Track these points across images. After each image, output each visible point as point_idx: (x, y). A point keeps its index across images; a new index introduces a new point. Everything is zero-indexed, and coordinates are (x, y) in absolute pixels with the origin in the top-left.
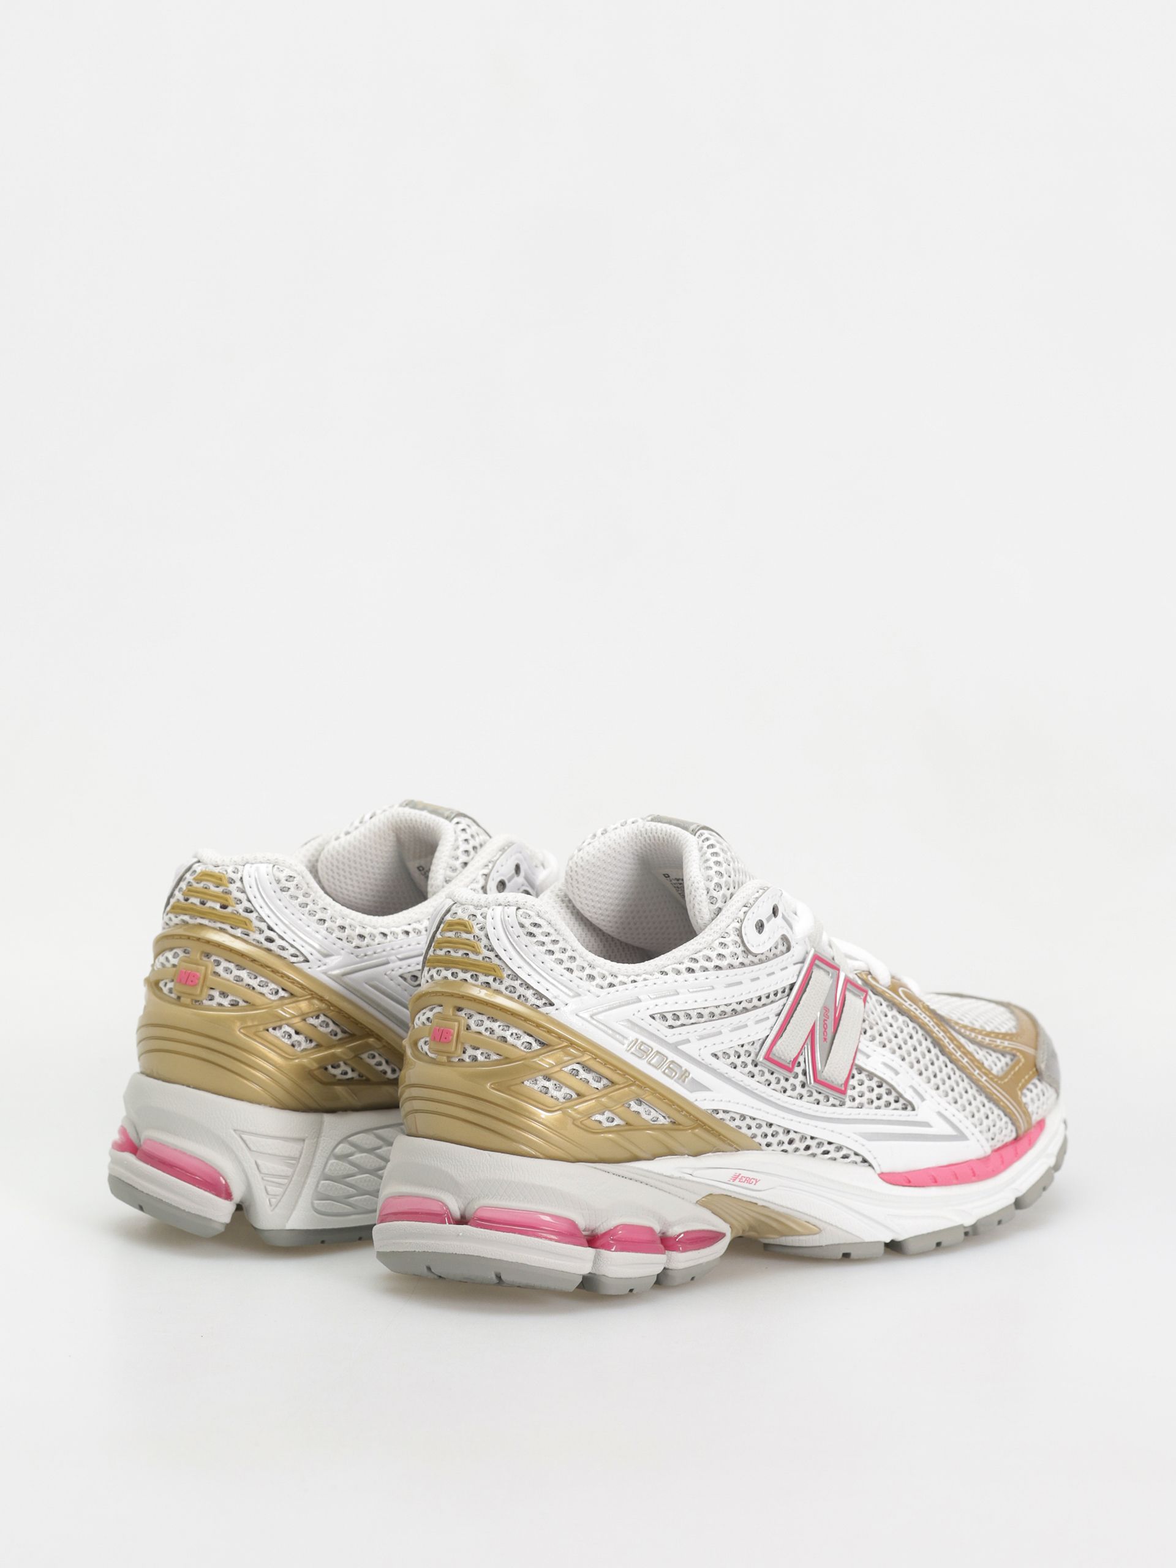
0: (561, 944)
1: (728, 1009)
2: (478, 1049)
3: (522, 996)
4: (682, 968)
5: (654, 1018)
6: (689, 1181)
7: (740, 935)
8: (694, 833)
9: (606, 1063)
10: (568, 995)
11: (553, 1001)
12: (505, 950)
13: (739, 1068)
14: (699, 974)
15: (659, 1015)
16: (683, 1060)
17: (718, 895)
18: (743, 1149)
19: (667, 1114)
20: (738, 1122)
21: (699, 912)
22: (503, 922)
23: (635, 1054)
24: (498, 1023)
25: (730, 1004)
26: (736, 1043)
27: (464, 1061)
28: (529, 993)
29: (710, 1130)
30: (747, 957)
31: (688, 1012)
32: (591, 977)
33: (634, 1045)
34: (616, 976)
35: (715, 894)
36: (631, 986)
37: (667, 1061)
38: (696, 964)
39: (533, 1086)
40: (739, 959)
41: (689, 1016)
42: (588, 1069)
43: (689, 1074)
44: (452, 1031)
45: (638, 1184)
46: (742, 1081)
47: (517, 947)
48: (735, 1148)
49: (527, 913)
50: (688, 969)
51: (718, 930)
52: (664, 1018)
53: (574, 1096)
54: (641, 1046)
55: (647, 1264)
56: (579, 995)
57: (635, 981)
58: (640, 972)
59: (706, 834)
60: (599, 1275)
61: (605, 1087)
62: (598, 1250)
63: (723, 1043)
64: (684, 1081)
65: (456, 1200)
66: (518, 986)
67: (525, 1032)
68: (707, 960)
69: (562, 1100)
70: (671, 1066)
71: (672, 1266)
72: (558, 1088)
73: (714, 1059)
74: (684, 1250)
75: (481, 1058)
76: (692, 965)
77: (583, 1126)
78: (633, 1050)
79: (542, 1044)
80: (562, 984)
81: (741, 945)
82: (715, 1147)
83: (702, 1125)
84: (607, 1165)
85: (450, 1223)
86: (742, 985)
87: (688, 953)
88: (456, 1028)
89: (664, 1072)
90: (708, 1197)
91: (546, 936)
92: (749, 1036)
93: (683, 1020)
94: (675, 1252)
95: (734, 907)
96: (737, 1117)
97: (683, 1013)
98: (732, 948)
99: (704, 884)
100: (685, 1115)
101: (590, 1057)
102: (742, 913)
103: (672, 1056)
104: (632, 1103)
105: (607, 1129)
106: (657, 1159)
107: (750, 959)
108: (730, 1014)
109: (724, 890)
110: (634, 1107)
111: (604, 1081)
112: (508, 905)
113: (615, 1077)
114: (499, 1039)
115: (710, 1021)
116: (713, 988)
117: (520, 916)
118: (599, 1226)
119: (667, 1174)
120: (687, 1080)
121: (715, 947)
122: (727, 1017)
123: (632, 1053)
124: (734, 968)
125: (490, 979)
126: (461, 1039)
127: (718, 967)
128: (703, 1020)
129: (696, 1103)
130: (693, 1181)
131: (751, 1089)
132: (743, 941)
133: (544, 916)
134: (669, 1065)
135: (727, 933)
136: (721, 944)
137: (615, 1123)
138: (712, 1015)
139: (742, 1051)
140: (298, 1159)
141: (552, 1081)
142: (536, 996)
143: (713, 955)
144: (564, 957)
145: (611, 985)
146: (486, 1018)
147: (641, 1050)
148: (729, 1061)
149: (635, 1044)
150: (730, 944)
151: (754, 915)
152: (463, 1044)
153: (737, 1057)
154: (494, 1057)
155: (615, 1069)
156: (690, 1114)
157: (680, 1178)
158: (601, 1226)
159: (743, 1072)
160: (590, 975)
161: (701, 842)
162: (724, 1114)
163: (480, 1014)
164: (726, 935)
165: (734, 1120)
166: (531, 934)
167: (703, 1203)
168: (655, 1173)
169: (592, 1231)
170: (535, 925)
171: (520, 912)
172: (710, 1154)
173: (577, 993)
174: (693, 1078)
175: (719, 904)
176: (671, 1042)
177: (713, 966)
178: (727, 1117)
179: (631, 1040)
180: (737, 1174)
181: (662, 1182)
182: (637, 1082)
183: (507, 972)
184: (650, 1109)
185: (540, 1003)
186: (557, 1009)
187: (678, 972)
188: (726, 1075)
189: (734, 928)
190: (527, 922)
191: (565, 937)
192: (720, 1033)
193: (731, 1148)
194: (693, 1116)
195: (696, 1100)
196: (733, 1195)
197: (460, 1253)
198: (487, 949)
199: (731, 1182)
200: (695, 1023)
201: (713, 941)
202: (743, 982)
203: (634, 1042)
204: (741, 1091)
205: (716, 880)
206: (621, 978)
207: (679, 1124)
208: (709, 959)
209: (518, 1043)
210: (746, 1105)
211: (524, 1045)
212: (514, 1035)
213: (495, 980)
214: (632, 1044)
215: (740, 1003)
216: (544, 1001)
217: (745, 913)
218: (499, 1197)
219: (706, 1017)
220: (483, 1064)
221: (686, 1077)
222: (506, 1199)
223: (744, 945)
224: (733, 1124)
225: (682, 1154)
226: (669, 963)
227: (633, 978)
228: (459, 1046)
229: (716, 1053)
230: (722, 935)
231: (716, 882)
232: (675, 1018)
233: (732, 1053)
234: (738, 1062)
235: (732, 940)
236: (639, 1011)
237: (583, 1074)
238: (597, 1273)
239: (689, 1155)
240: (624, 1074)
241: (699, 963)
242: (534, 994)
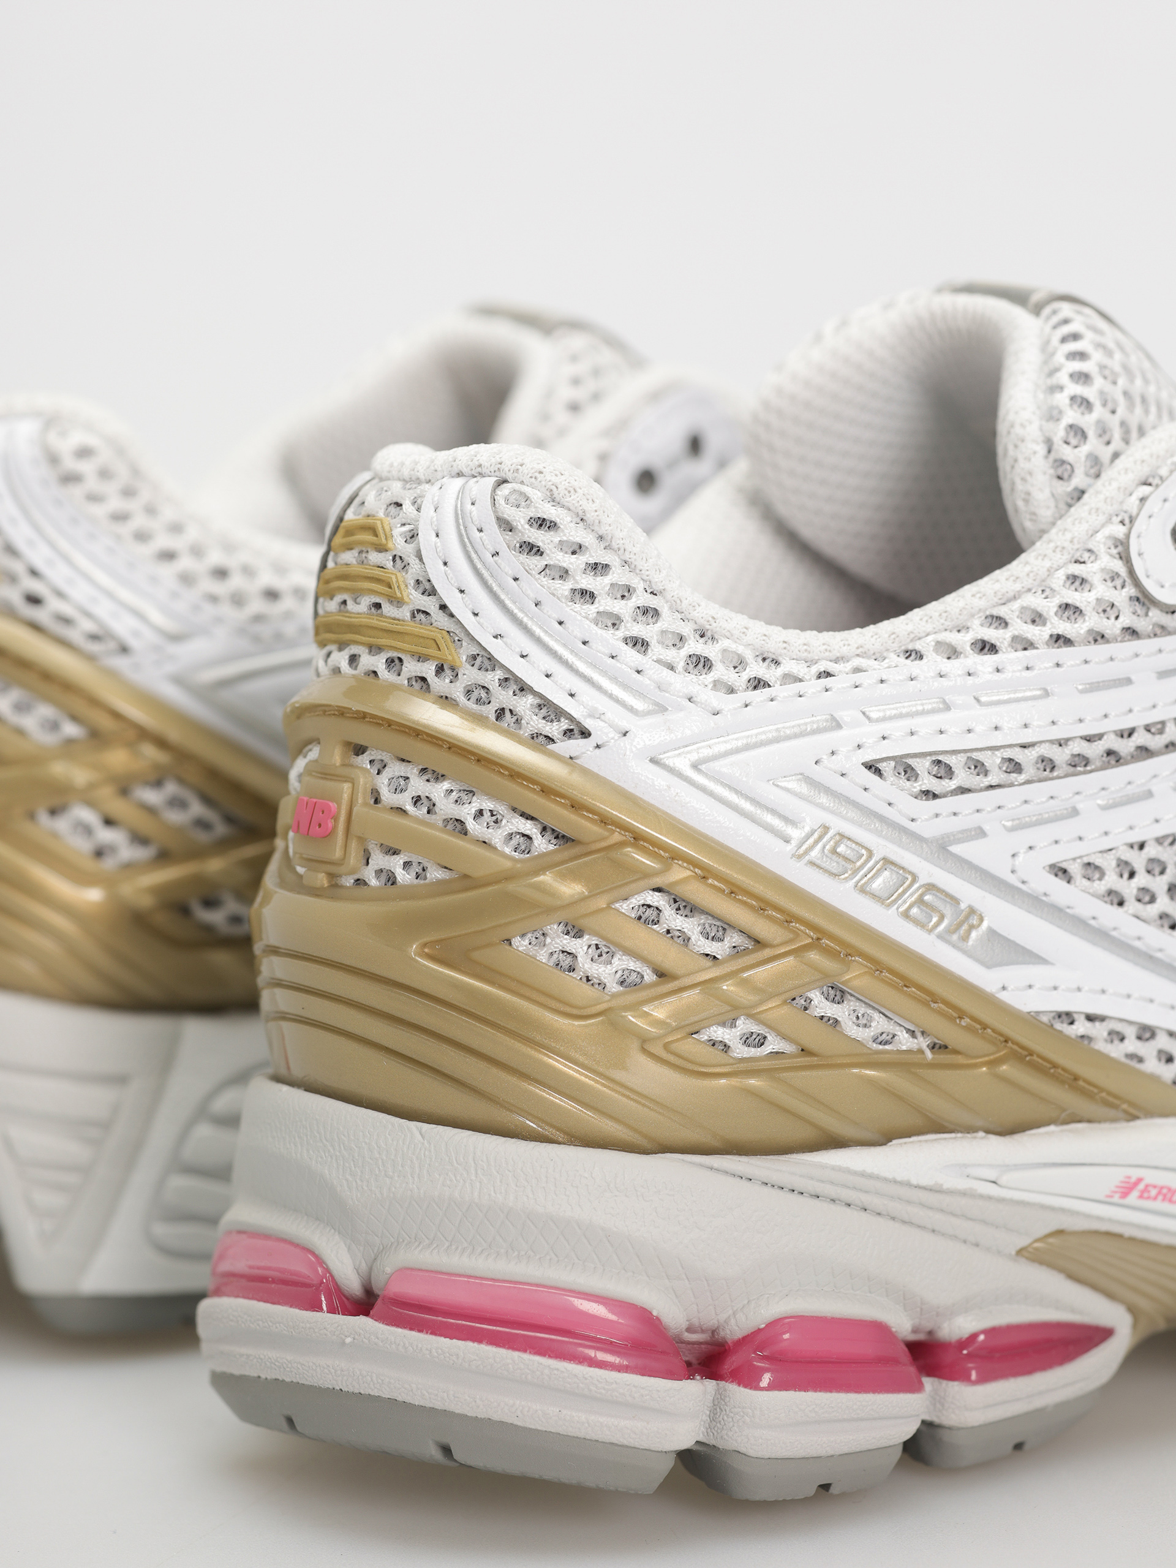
0: (617, 575)
1: (1094, 751)
2: (395, 852)
3: (507, 713)
4: (964, 640)
5: (878, 772)
6: (990, 1198)
7: (1125, 557)
8: (1037, 310)
9: (734, 891)
10: (631, 709)
11: (588, 724)
12: (462, 591)
13: (1132, 906)
14: (1008, 657)
15: (893, 763)
16: (960, 882)
17: (1076, 455)
18: (1150, 1113)
19: (917, 1025)
20: (1131, 1045)
21: (1026, 501)
22: (459, 516)
23: (819, 867)
24: (446, 785)
25: (1100, 737)
26: (1120, 838)
27: (365, 883)
28: (524, 705)
29: (1048, 1069)
30: (1147, 615)
31: (975, 755)
32: (702, 663)
33: (816, 842)
34: (777, 663)
35: (1067, 453)
36: (813, 686)
37: (916, 886)
38: (1001, 631)
39: (532, 950)
40: (1121, 619)
41: (979, 768)
42: (686, 906)
43: (981, 920)
44: (333, 805)
45: (838, 1210)
46: (1139, 938)
47: (490, 581)
48: (1125, 1112)
49: (521, 493)
50: (979, 646)
51: (1067, 544)
52: (909, 772)
53: (649, 977)
54: (837, 844)
55: (862, 1419)
56: (662, 709)
57: (828, 674)
58: (845, 651)
59: (1066, 309)
60: (726, 1452)
61: (737, 952)
62: (722, 1383)
63: (1080, 839)
64: (965, 938)
65: (349, 1249)
66: (494, 686)
67: (514, 810)
68: (1033, 622)
69: (614, 987)
70: (927, 898)
71: (949, 1418)
72: (601, 953)
73: (1059, 883)
74: (983, 1379)
75: (403, 877)
76: (991, 634)
77: (671, 1058)
78: (815, 854)
79: (560, 838)
80: (614, 679)
81: (1128, 581)
82: (1064, 1110)
83: (1024, 1056)
84: (744, 1159)
85: (332, 1310)
86: (1130, 687)
87: (981, 603)
88: (346, 796)
89: (906, 915)
90: (1051, 1240)
91: (574, 553)
92: (1157, 821)
93: (962, 777)
94: (956, 1383)
95: (1115, 485)
96: (1130, 1032)
97: (962, 758)
98: (1102, 590)
99: (1041, 429)
100: (968, 1028)
101: (689, 873)
102: (1134, 501)
103: (928, 871)
104: (816, 996)
105: (742, 1066)
106: (895, 1142)
107: (1155, 620)
108: (1098, 764)
109: (1093, 444)
110: (821, 1006)
111: (733, 939)
112: (479, 474)
113: (763, 928)
114: (450, 827)
115: (1040, 781)
116: (1046, 694)
117: (502, 502)
118: (726, 1321)
119: (924, 1182)
120: (974, 934)
121: (1054, 586)
122: (1091, 771)
123: (812, 863)
124: (1108, 642)
125: (428, 670)
126: (355, 828)
127: (1060, 640)
128: (1022, 778)
129: (1004, 996)
130: (1001, 1200)
131: (1167, 960)
132: (1131, 572)
133: (568, 500)
134: (922, 895)
135: (1090, 551)
136: (1073, 578)
137: (767, 1049)
138: (1047, 764)
139: (1139, 861)
140: (105, 1126)
141: (586, 937)
142: (544, 711)
143: (1049, 607)
144: (624, 608)
145: (758, 684)
146: (416, 771)
147: (839, 855)
148: (1101, 887)
149: (820, 838)
150: (1096, 579)
151: (1167, 504)
152: (362, 840)
153: (1126, 875)
154: (435, 874)
155: (762, 906)
156: (985, 1027)
157: (964, 1194)
158: (733, 1321)
159: (1143, 914)
160: (699, 657)
161: (1048, 328)
162: (1088, 1024)
163: (403, 760)
164: (1086, 555)
165: (1122, 1039)
166: (532, 549)
167: (1030, 1254)
168: (886, 1180)
169: (713, 1332)
170: (542, 523)
171: (505, 490)
172: (1052, 1128)
173: (657, 704)
174: (992, 933)
175: (1079, 480)
176: (926, 834)
177: (1047, 637)
178: (1099, 1031)
179: (807, 829)
180: (1133, 1180)
181: (909, 1202)
182: (825, 941)
183: (470, 649)
184: (870, 1011)
185: (555, 729)
186: (598, 747)
187: (953, 653)
188: (1092, 922)
189: (1110, 537)
190: (519, 518)
191: (627, 557)
192: (1074, 812)
193: (1112, 1113)
194: (994, 1030)
195: (1004, 988)
196: (1128, 1232)
197: (351, 1390)
198: (421, 590)
199: (1116, 1199)
200: (999, 786)
201: (1050, 572)
202: (1133, 678)
203: (816, 835)
204: (1136, 964)
205: (1072, 416)
206: (788, 666)
207: (956, 1052)
208: (1037, 619)
209: (497, 836)
210: (1151, 1001)
211: (514, 842)
212: (487, 814)
213: (440, 670)
214: (811, 841)
215: (1131, 733)
216: (565, 724)
217: (1143, 500)
218: (447, 1244)
219: (1029, 772)
220: (409, 893)
221: (972, 927)
222: (464, 1250)
223: (1137, 583)
224: (1116, 1051)
225: (970, 1129)
226: (929, 628)
227: (822, 666)
228: (354, 845)
229: (1064, 865)
230: (1077, 556)
231: (1071, 422)
232: (942, 773)
233: (1108, 863)
234: (1129, 889)
235: (1103, 570)
236: (833, 753)
237: (672, 919)
238: (720, 1444)
239: (988, 1132)
240: (789, 919)
241: (1010, 628)
242: (540, 706)
